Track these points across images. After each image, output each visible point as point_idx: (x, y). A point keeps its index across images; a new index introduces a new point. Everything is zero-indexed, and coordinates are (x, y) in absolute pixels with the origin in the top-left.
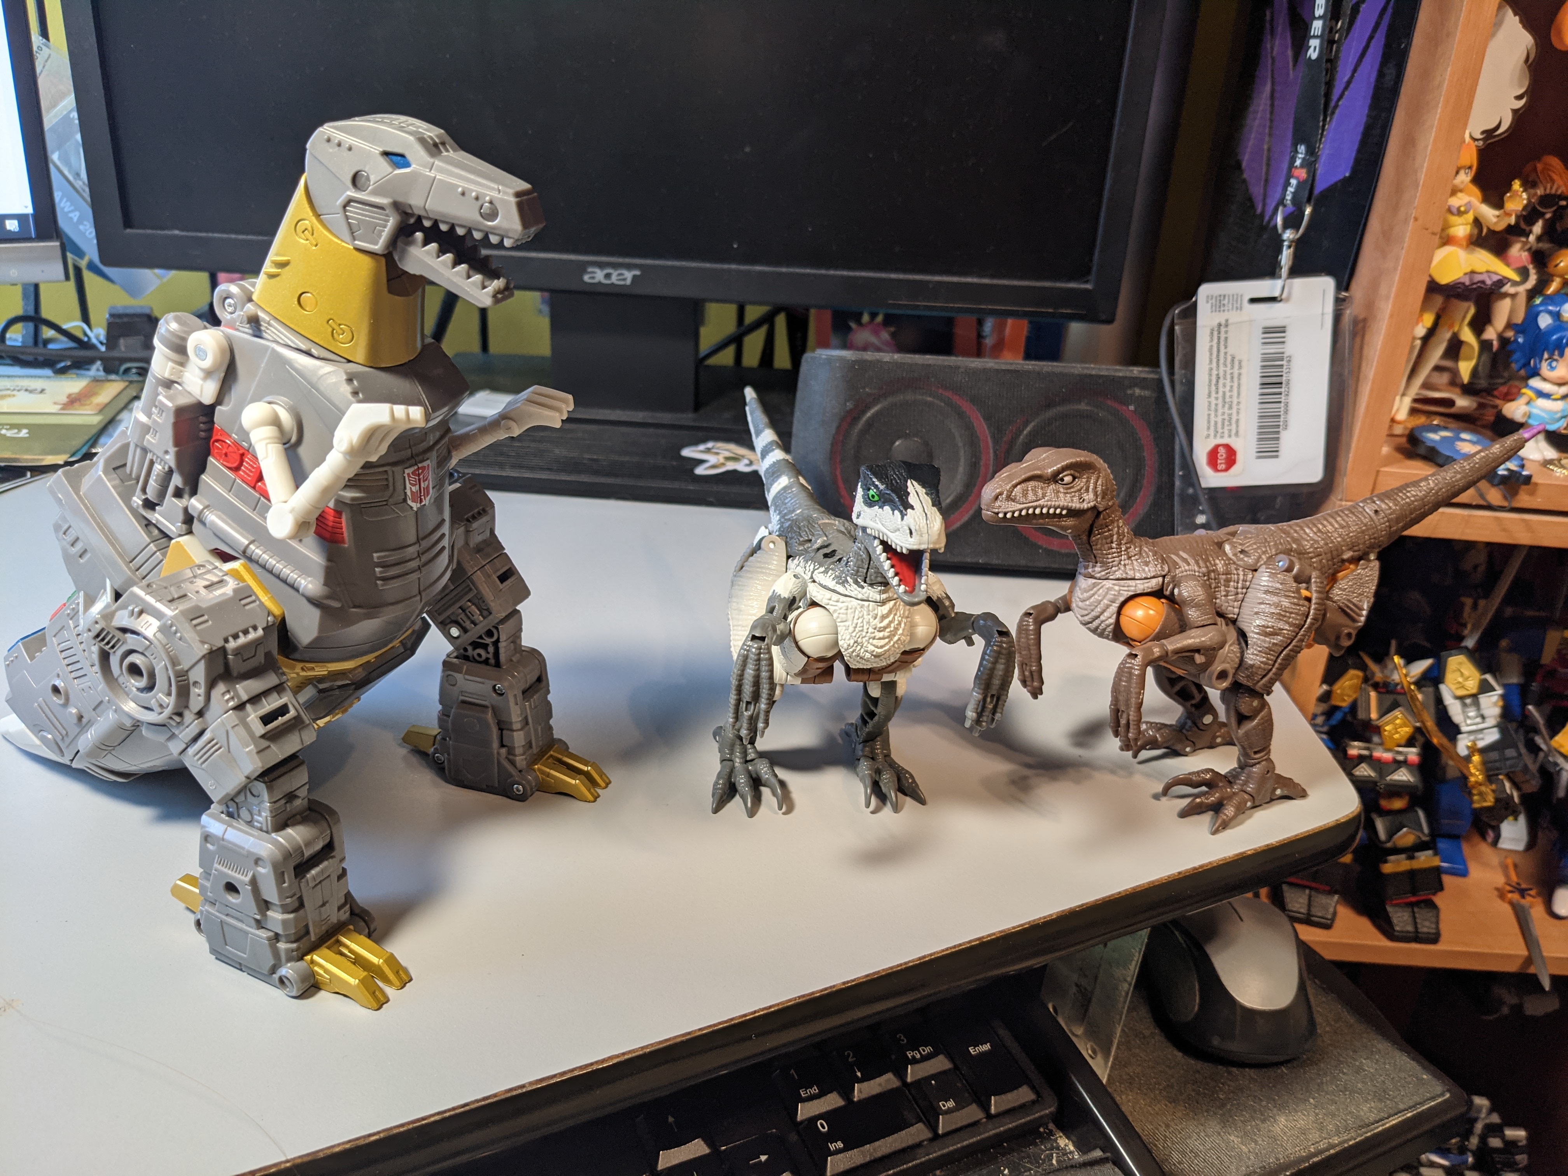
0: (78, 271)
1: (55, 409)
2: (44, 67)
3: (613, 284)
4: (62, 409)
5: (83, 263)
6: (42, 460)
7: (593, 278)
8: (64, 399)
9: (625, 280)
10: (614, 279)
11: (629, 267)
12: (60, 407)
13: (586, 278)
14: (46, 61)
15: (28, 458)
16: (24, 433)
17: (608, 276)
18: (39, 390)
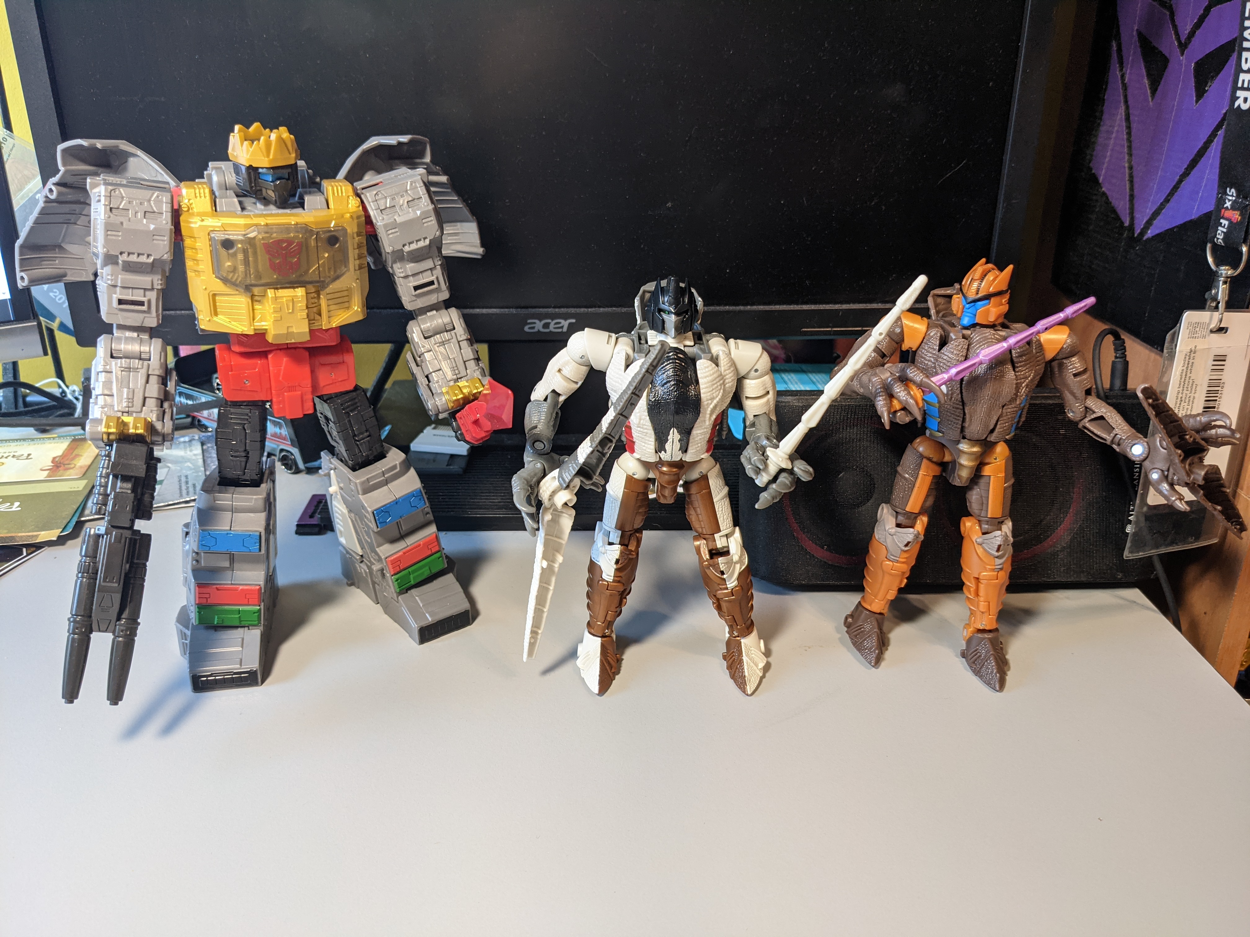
0: (51, 331)
1: (43, 475)
2: (9, 155)
3: (551, 332)
4: (49, 476)
5: (55, 325)
6: (37, 536)
7: (533, 328)
8: (49, 464)
9: (562, 327)
10: (552, 328)
11: (565, 317)
12: (46, 473)
13: (526, 329)
14: (11, 150)
15: (22, 536)
16: (16, 506)
17: (546, 326)
18: (26, 455)
